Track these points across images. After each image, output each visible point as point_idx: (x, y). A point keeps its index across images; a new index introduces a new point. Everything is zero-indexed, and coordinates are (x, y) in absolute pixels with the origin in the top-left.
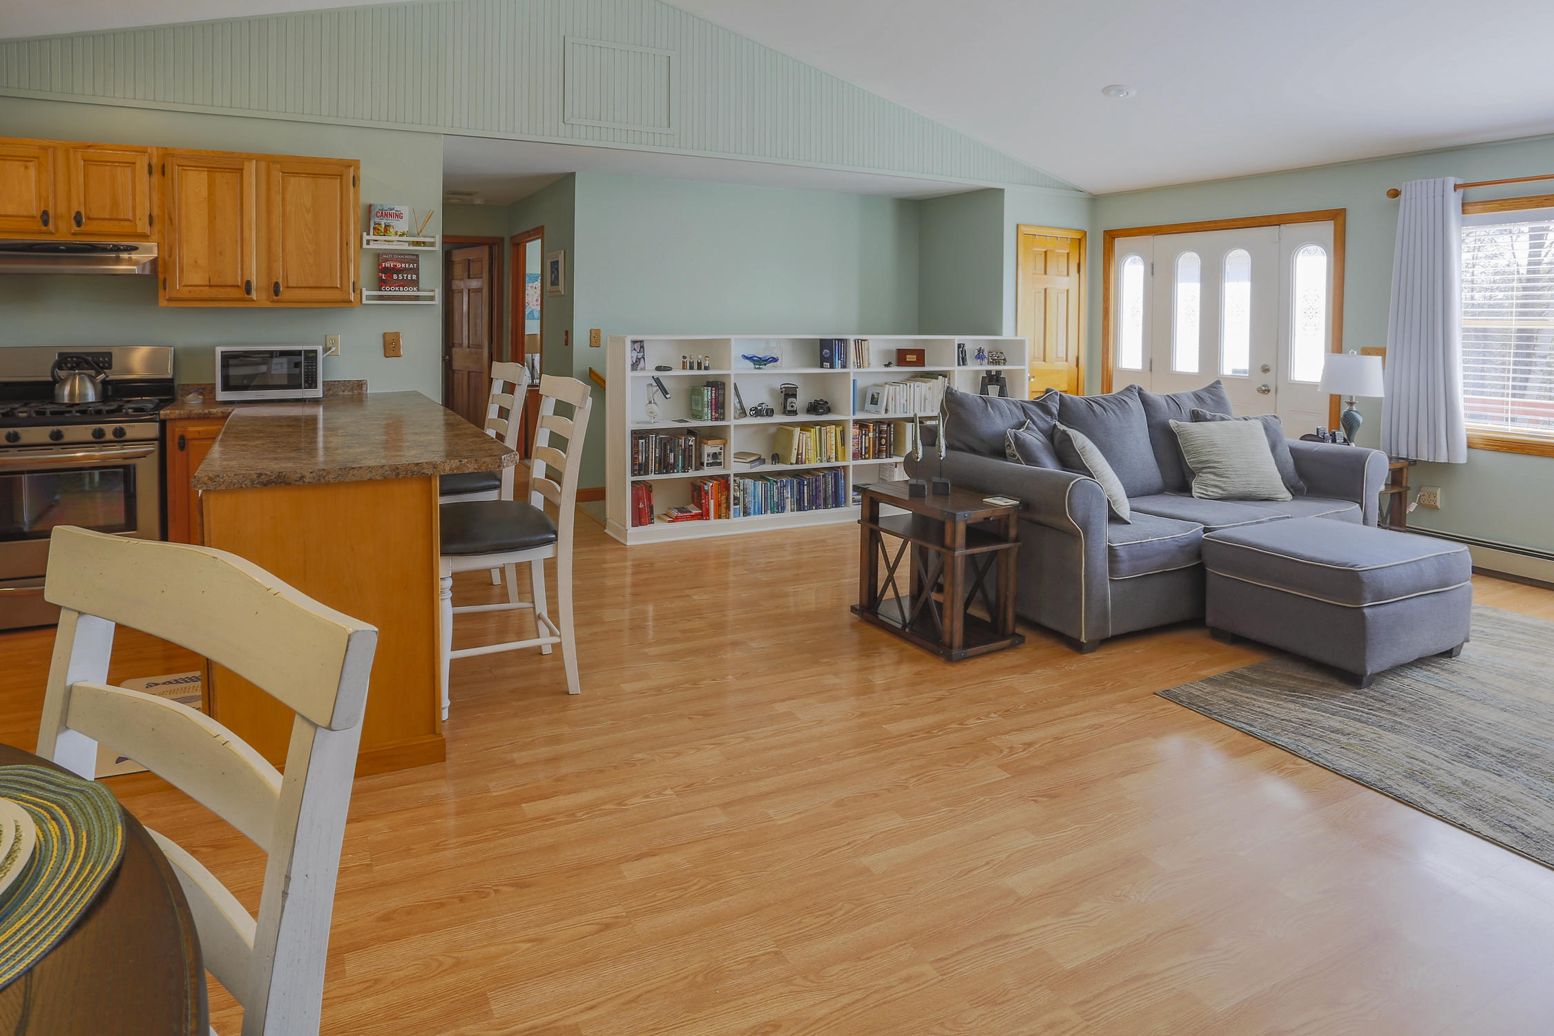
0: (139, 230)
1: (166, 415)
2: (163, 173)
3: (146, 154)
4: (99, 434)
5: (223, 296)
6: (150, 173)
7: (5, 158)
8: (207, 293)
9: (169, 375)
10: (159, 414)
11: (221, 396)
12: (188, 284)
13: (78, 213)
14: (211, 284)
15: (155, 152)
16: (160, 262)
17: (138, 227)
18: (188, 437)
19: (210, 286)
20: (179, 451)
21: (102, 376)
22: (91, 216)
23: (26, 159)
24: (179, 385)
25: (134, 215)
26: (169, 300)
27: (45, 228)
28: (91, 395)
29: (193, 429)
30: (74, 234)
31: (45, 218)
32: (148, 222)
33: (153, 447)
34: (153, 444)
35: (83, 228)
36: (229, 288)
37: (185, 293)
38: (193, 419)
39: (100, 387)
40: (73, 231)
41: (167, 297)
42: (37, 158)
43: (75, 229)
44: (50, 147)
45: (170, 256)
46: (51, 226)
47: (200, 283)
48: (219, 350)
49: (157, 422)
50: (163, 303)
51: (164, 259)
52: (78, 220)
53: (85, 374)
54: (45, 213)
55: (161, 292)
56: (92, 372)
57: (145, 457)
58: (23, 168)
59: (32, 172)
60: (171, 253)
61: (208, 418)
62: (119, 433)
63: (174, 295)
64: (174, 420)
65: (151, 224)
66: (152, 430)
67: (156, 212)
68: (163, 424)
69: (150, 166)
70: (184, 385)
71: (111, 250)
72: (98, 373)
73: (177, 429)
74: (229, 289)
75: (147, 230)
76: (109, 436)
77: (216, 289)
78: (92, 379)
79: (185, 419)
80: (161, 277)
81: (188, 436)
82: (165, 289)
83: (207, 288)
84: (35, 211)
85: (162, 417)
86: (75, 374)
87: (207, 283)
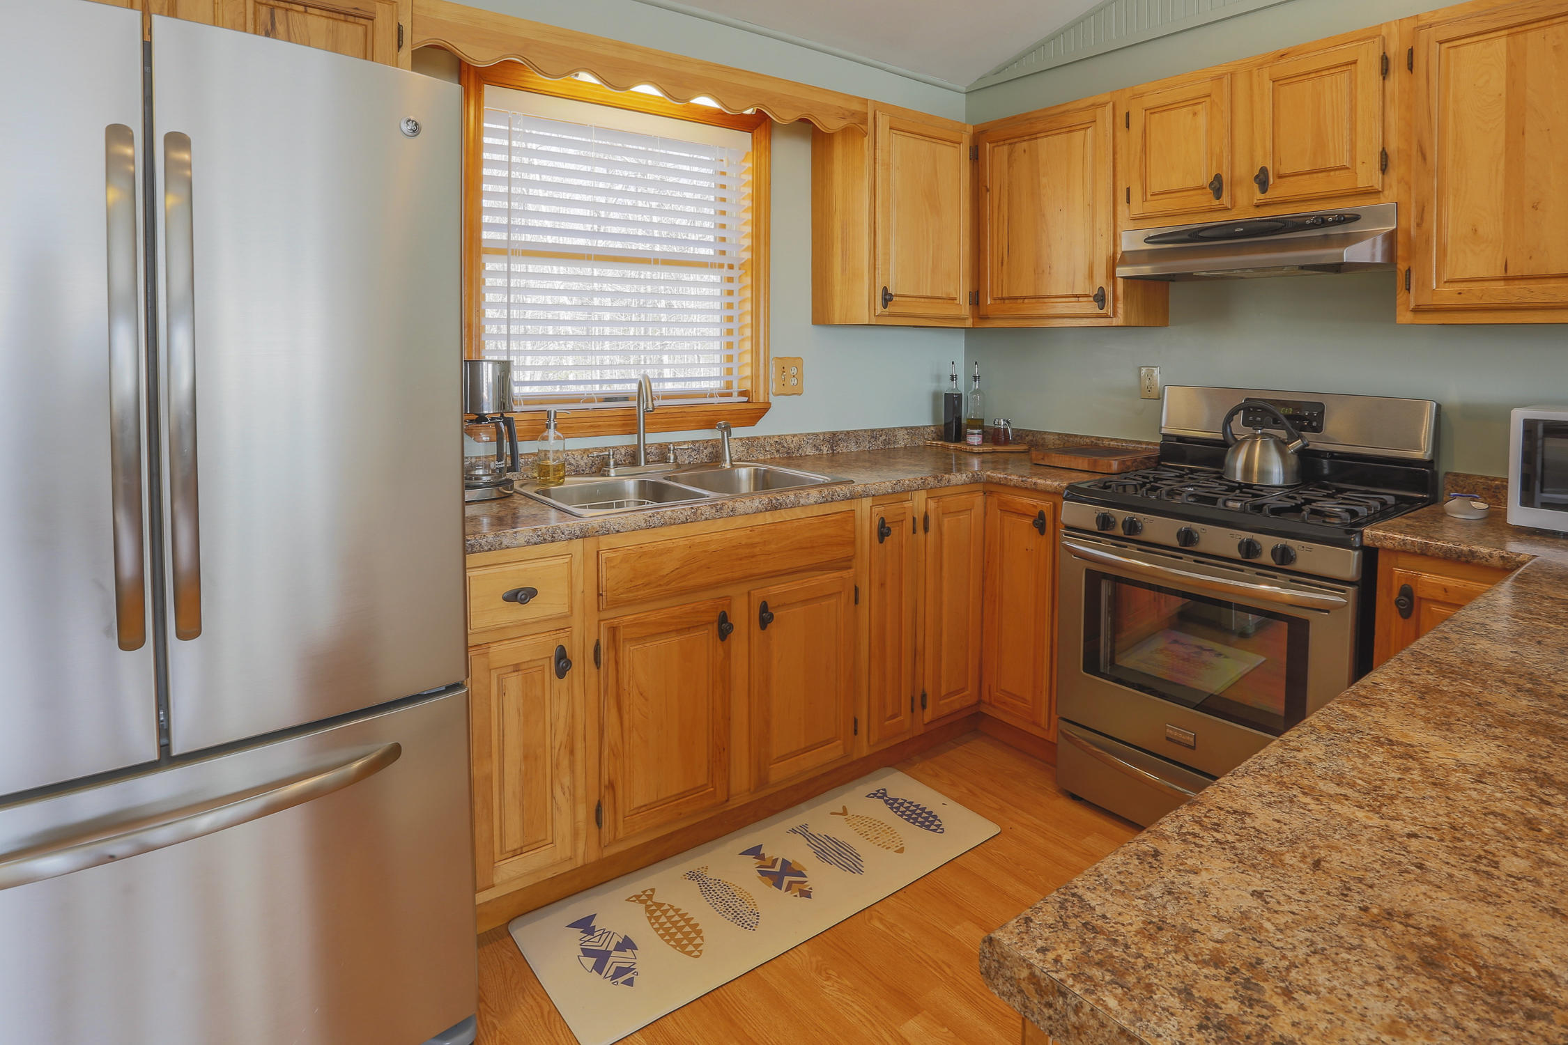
0: (1362, 183)
1: (1375, 538)
2: (1410, 67)
3: (1377, 40)
4: (1249, 549)
5: (1539, 299)
6: (1385, 72)
7: (1170, 107)
8: (1499, 292)
9: (1423, 453)
10: (1362, 533)
11: (1518, 515)
12: (1458, 276)
13: (1264, 170)
14: (1511, 273)
15: (1395, 29)
16: (1401, 238)
17: (1359, 179)
18: (1420, 594)
19: (1507, 279)
20: (1401, 620)
21: (1298, 444)
22: (1282, 172)
23: (1193, 102)
24: (1447, 473)
25: (1353, 159)
26: (1417, 310)
27: (1217, 202)
28: (1277, 473)
29: (1431, 580)
30: (1257, 206)
31: (1217, 186)
32: (1377, 166)
33: (1342, 599)
34: (1344, 591)
35: (1272, 194)
36: (1553, 281)
37: (1448, 294)
38: (1434, 557)
39: (1293, 461)
40: (1255, 201)
41: (1412, 306)
42: (1209, 96)
43: (1259, 197)
44: (1225, 74)
45: (1419, 225)
46: (1225, 200)
47: (1485, 275)
48: (1518, 417)
49: (1355, 549)
50: (1404, 317)
51: (1408, 232)
52: (1262, 180)
53: (1271, 436)
54: (1218, 178)
55: (1401, 297)
56: (1282, 434)
57: (1328, 611)
58: (1191, 116)
59: (1202, 120)
60: (1422, 219)
61: (1468, 562)
62: (1284, 556)
63: (1426, 300)
64: (1393, 551)
65: (1384, 168)
66: (1346, 563)
67: (1392, 147)
68: (1370, 556)
69: (1385, 61)
70: (1457, 475)
71: (1313, 226)
72: (1292, 438)
73: (1397, 571)
74: (1552, 284)
75: (1376, 180)
76: (1266, 558)
77: (1523, 284)
78: (1281, 445)
79: (1414, 554)
80: (1402, 266)
81: (1419, 592)
82: (1409, 290)
83: (1502, 283)
84: (1205, 179)
85: (1367, 542)
86: (1255, 436)
87: (1499, 272)
